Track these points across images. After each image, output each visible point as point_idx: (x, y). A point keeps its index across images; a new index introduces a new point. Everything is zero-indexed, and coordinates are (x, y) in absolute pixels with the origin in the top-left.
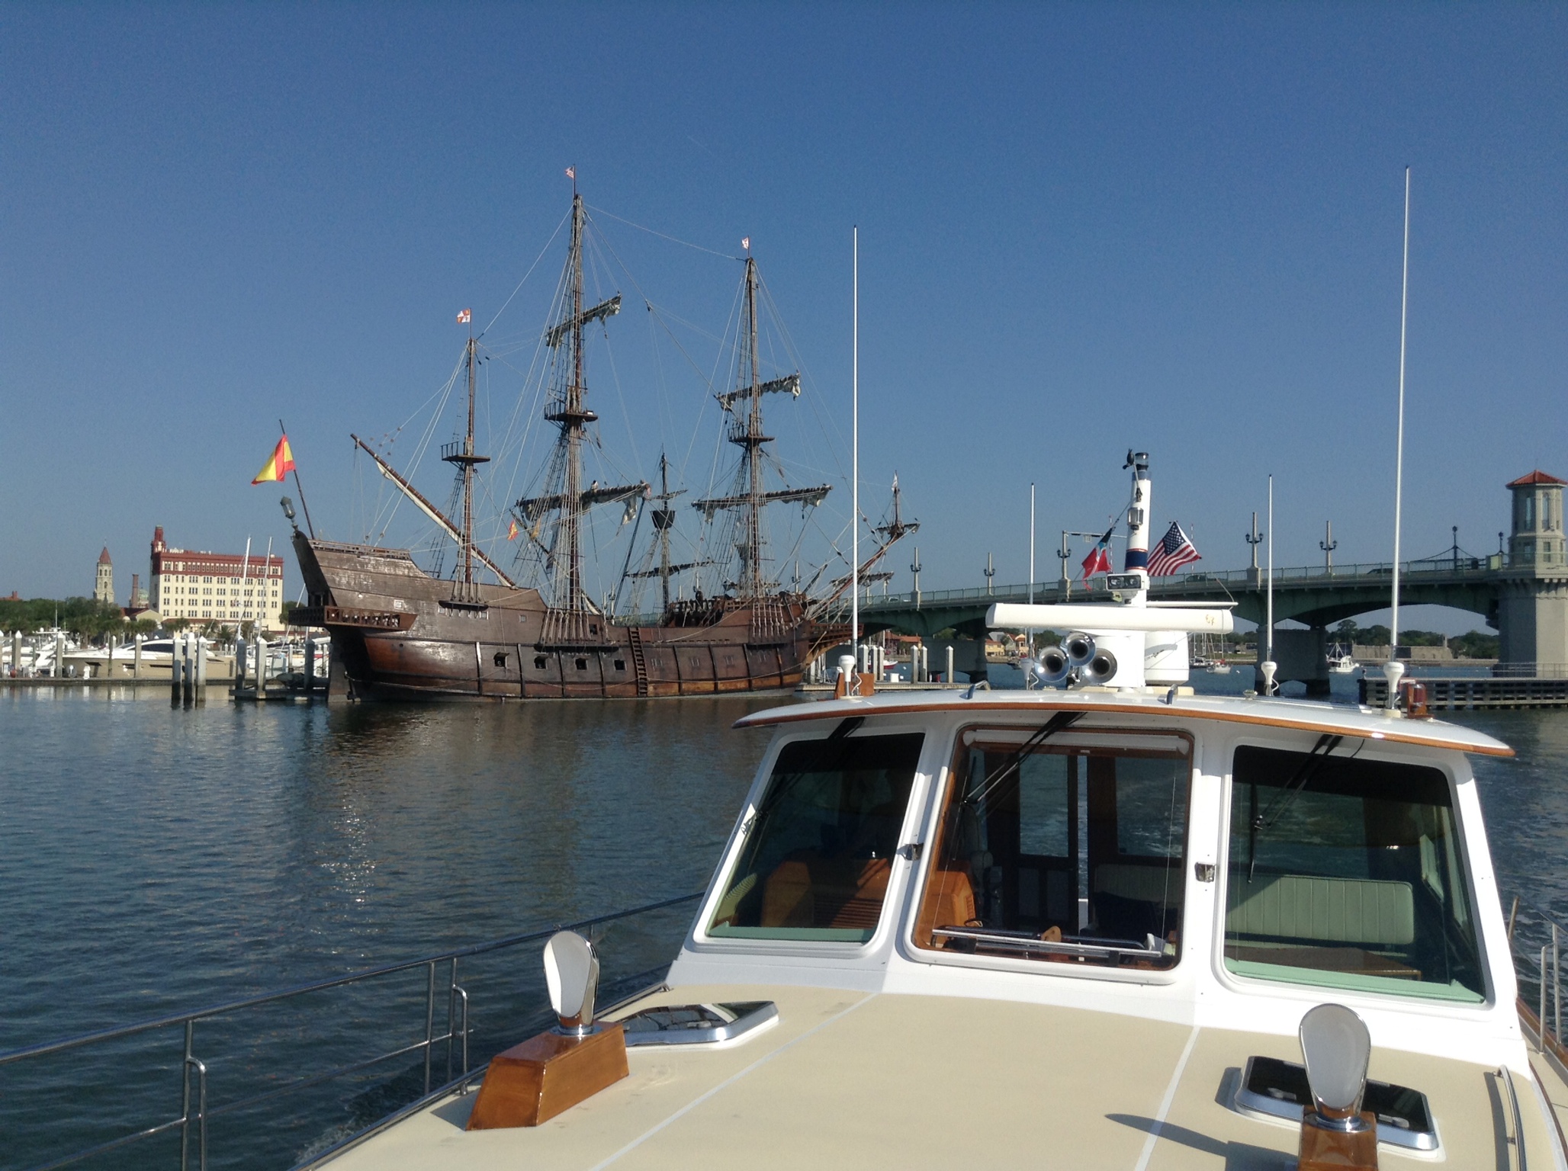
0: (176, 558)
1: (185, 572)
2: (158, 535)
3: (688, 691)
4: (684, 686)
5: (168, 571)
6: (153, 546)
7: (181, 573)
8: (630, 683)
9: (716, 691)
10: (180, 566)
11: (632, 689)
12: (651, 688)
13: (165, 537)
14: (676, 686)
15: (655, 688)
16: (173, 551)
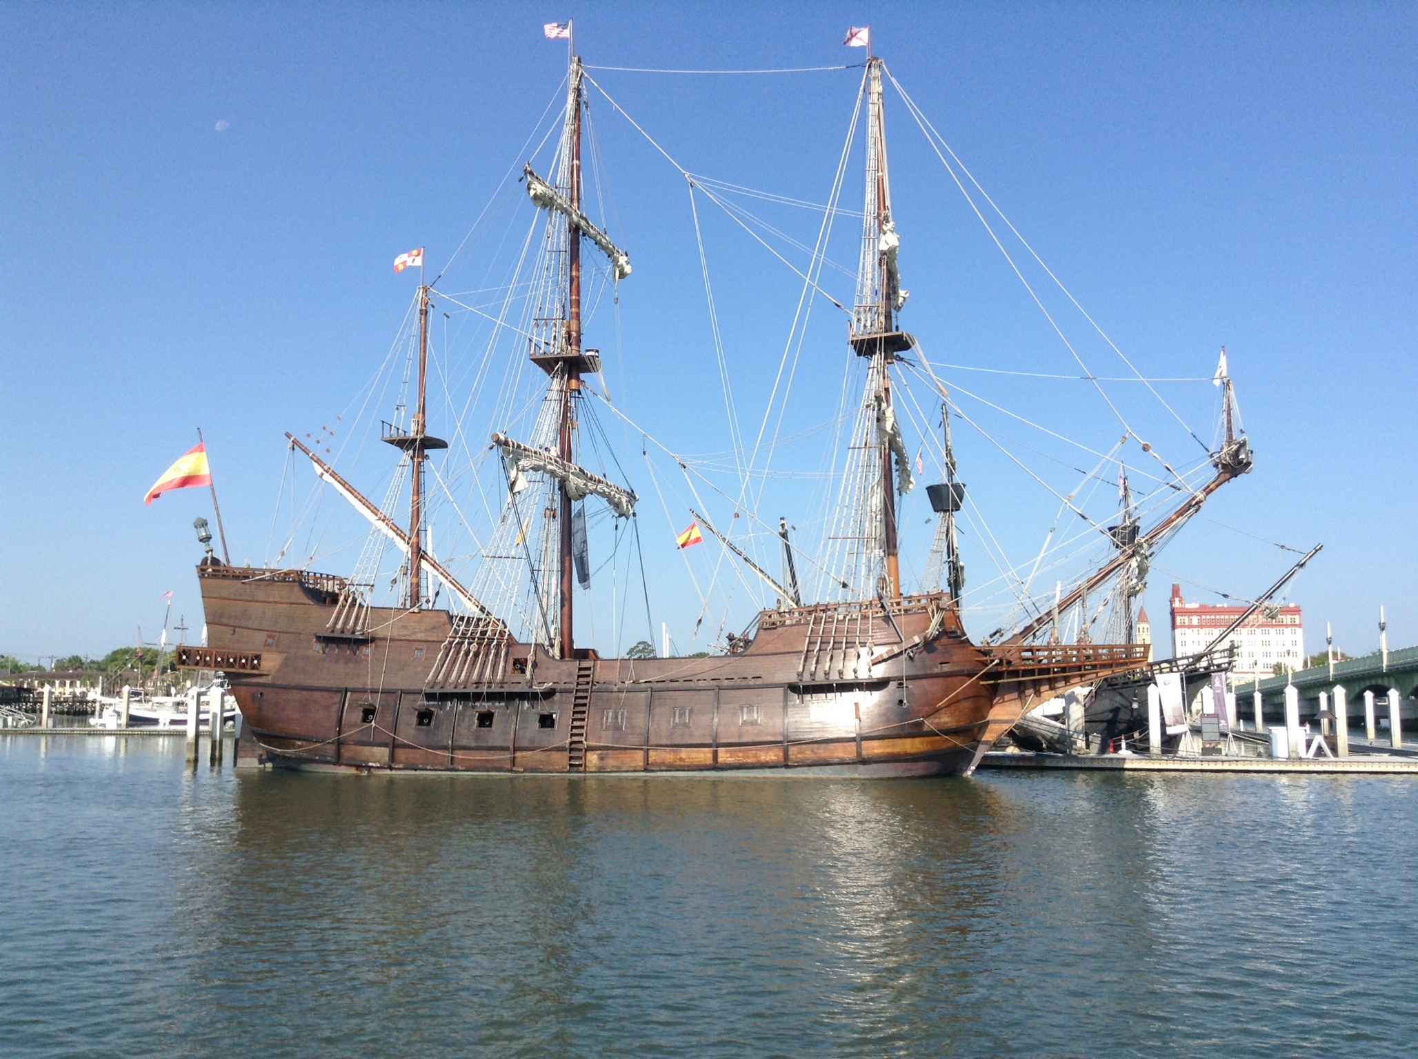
0: (1190, 612)
1: (1201, 626)
2: (1176, 592)
3: (659, 765)
4: (653, 756)
5: (1183, 626)
6: (1172, 602)
7: (1196, 627)
8: (560, 749)
9: (716, 767)
10: (1195, 620)
11: (562, 759)
12: (593, 758)
13: (1182, 593)
14: (640, 755)
15: (602, 759)
16: (1188, 606)
